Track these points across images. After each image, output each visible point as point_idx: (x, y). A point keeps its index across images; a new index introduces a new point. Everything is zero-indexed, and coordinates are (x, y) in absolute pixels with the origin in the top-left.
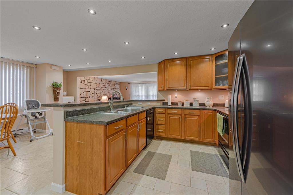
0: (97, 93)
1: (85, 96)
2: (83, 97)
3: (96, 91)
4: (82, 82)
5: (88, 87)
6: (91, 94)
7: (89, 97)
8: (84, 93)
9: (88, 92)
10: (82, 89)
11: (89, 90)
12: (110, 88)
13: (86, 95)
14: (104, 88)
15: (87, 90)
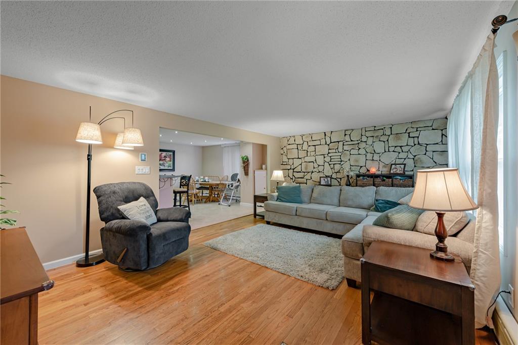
0: (330, 163)
1: (303, 170)
2: (300, 172)
3: (328, 159)
4: (298, 149)
5: (309, 155)
6: (316, 166)
7: (312, 172)
8: (301, 164)
9: (309, 162)
10: (298, 158)
11: (313, 159)
12: (379, 147)
13: (306, 168)
14: (355, 152)
15: (307, 159)
